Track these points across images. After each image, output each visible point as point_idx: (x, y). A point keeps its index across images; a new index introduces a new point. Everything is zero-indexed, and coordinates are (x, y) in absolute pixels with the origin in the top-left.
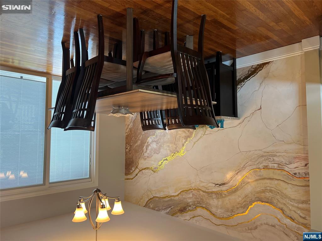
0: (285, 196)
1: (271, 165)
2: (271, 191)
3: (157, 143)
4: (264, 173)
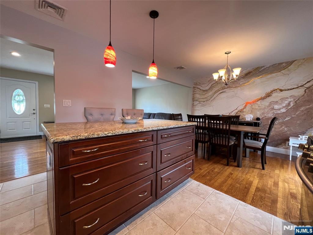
0: (200, 94)
1: (202, 103)
2: (203, 95)
3: (273, 109)
4: (205, 100)
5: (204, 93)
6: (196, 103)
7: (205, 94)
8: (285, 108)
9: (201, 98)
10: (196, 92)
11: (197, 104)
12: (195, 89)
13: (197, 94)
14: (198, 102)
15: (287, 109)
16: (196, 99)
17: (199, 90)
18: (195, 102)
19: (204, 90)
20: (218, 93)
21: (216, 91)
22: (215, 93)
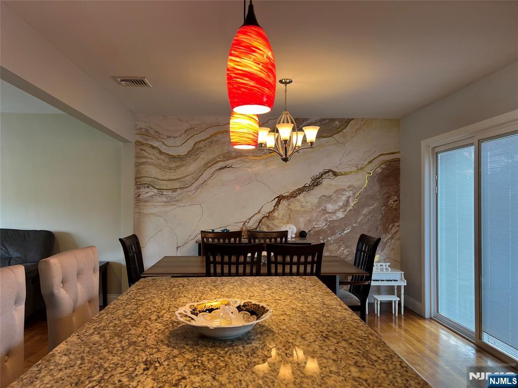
0: (158, 166)
1: (170, 193)
2: (170, 169)
3: (325, 211)
4: (176, 185)
5: (173, 165)
6: (146, 193)
7: (177, 167)
8: (343, 210)
9: (165, 178)
10: (146, 158)
11: (152, 196)
12: (144, 147)
13: (152, 166)
14: (156, 191)
15: (345, 211)
16: (147, 180)
17: (158, 155)
18: (143, 190)
19: (174, 157)
20: (213, 170)
21: (207, 163)
22: (207, 166)
